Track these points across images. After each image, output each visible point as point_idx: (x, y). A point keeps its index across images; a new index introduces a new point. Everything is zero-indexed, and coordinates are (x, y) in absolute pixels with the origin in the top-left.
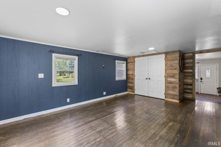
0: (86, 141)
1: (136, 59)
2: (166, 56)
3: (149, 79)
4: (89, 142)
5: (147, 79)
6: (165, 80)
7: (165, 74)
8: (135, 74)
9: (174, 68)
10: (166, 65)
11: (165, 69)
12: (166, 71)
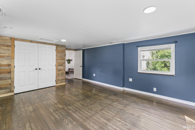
0: (124, 127)
1: (16, 42)
2: (57, 48)
3: (40, 69)
4: (124, 124)
5: (36, 69)
6: (56, 68)
7: (56, 63)
8: (15, 65)
9: (62, 58)
10: (57, 55)
11: (56, 59)
12: (56, 60)
